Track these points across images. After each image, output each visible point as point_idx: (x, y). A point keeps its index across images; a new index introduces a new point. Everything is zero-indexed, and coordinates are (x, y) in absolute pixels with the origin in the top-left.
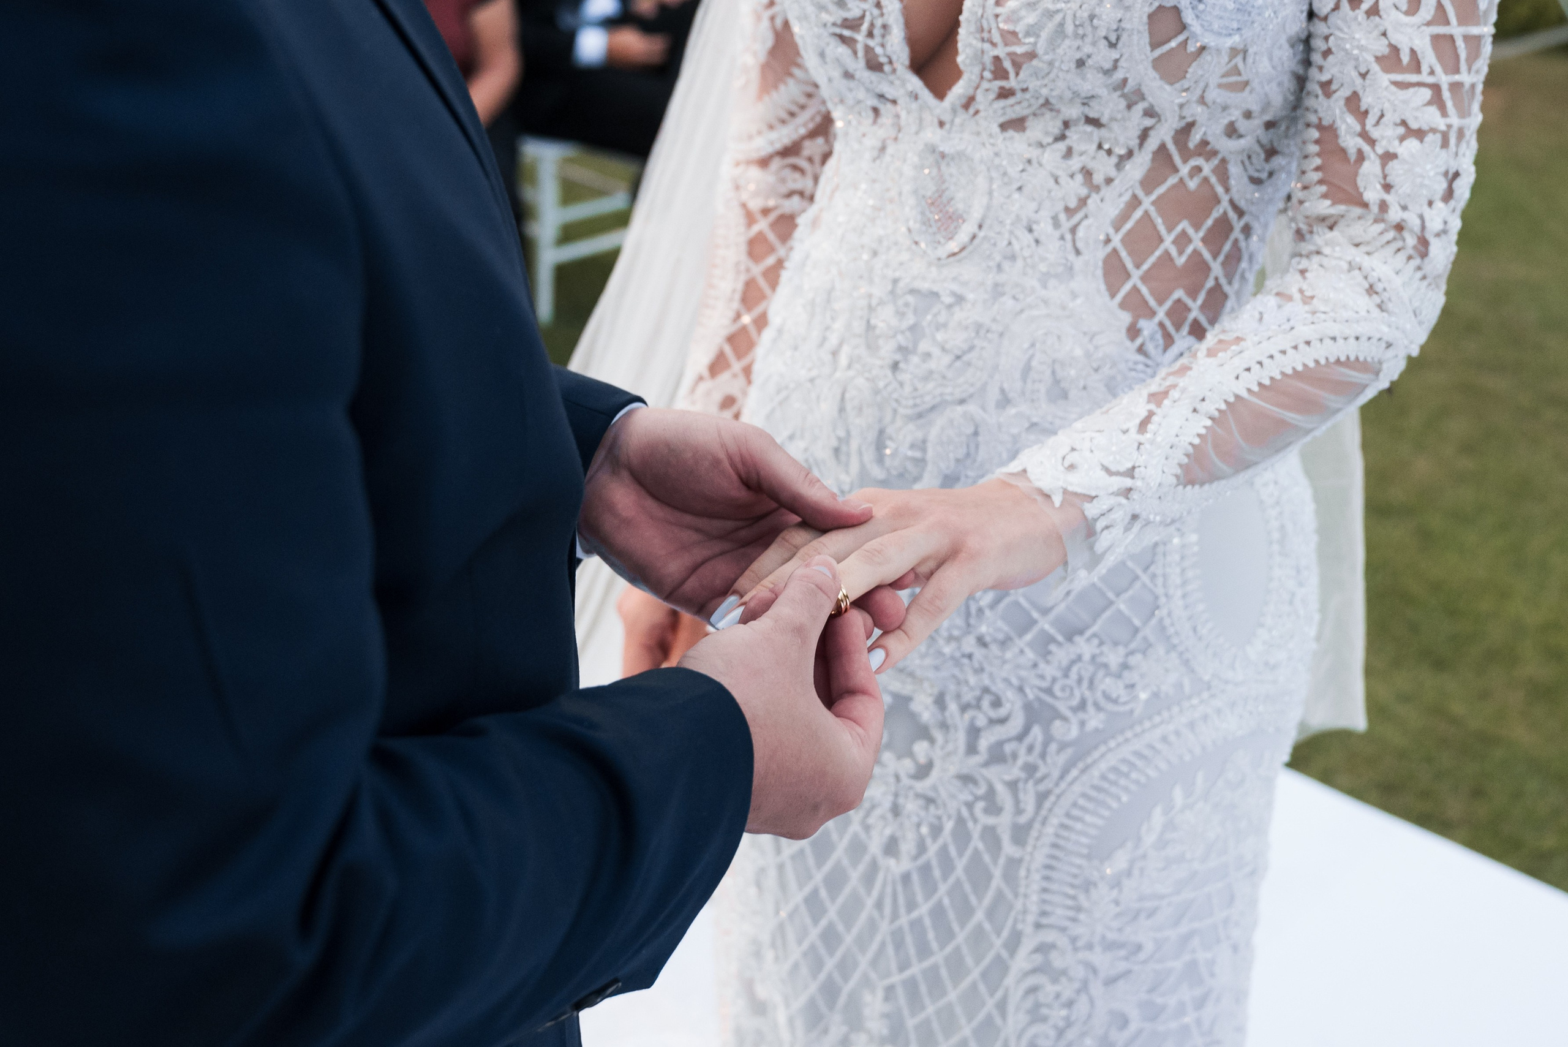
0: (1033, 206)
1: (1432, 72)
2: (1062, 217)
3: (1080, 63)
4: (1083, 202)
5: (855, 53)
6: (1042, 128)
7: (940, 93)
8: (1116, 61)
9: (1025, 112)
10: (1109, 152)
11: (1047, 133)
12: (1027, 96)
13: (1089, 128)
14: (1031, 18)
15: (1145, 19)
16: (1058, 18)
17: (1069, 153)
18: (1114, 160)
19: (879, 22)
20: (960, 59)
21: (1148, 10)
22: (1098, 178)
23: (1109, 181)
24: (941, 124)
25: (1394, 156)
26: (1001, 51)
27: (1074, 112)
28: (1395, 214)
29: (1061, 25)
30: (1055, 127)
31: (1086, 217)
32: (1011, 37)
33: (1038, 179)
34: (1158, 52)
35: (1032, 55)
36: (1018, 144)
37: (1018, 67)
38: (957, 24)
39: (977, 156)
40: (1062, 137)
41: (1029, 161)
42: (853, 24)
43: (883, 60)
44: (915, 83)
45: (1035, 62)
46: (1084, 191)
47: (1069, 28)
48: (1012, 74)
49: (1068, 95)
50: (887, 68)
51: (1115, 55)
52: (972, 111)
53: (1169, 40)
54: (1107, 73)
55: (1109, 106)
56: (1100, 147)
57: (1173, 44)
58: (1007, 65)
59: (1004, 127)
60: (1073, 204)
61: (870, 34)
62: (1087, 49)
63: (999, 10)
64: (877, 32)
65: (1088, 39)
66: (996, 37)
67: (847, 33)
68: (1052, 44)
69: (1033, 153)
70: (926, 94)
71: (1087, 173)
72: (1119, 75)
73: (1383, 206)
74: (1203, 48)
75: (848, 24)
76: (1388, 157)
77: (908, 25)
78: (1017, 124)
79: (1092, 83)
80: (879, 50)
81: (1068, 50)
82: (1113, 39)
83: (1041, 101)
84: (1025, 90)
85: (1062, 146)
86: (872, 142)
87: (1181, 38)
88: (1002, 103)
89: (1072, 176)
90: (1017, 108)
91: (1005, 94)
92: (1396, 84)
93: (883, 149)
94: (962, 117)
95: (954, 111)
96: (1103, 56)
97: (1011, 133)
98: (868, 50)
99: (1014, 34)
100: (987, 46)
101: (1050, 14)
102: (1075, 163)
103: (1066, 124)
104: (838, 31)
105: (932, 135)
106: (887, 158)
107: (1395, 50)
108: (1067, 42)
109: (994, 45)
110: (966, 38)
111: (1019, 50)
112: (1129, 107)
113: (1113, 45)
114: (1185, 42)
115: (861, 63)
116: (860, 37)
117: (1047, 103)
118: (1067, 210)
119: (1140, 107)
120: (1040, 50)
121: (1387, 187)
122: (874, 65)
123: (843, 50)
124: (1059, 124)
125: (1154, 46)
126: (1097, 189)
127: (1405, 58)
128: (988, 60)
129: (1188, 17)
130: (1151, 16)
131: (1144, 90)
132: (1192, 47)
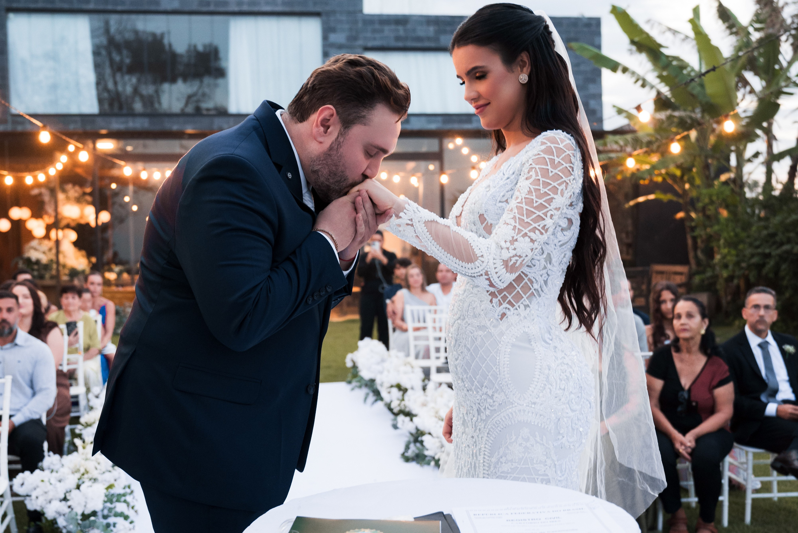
21: (478, 215)
57: (485, 223)
74: (491, 224)
113: (475, 225)
114: (487, 223)
129: (485, 216)
132: (489, 224)
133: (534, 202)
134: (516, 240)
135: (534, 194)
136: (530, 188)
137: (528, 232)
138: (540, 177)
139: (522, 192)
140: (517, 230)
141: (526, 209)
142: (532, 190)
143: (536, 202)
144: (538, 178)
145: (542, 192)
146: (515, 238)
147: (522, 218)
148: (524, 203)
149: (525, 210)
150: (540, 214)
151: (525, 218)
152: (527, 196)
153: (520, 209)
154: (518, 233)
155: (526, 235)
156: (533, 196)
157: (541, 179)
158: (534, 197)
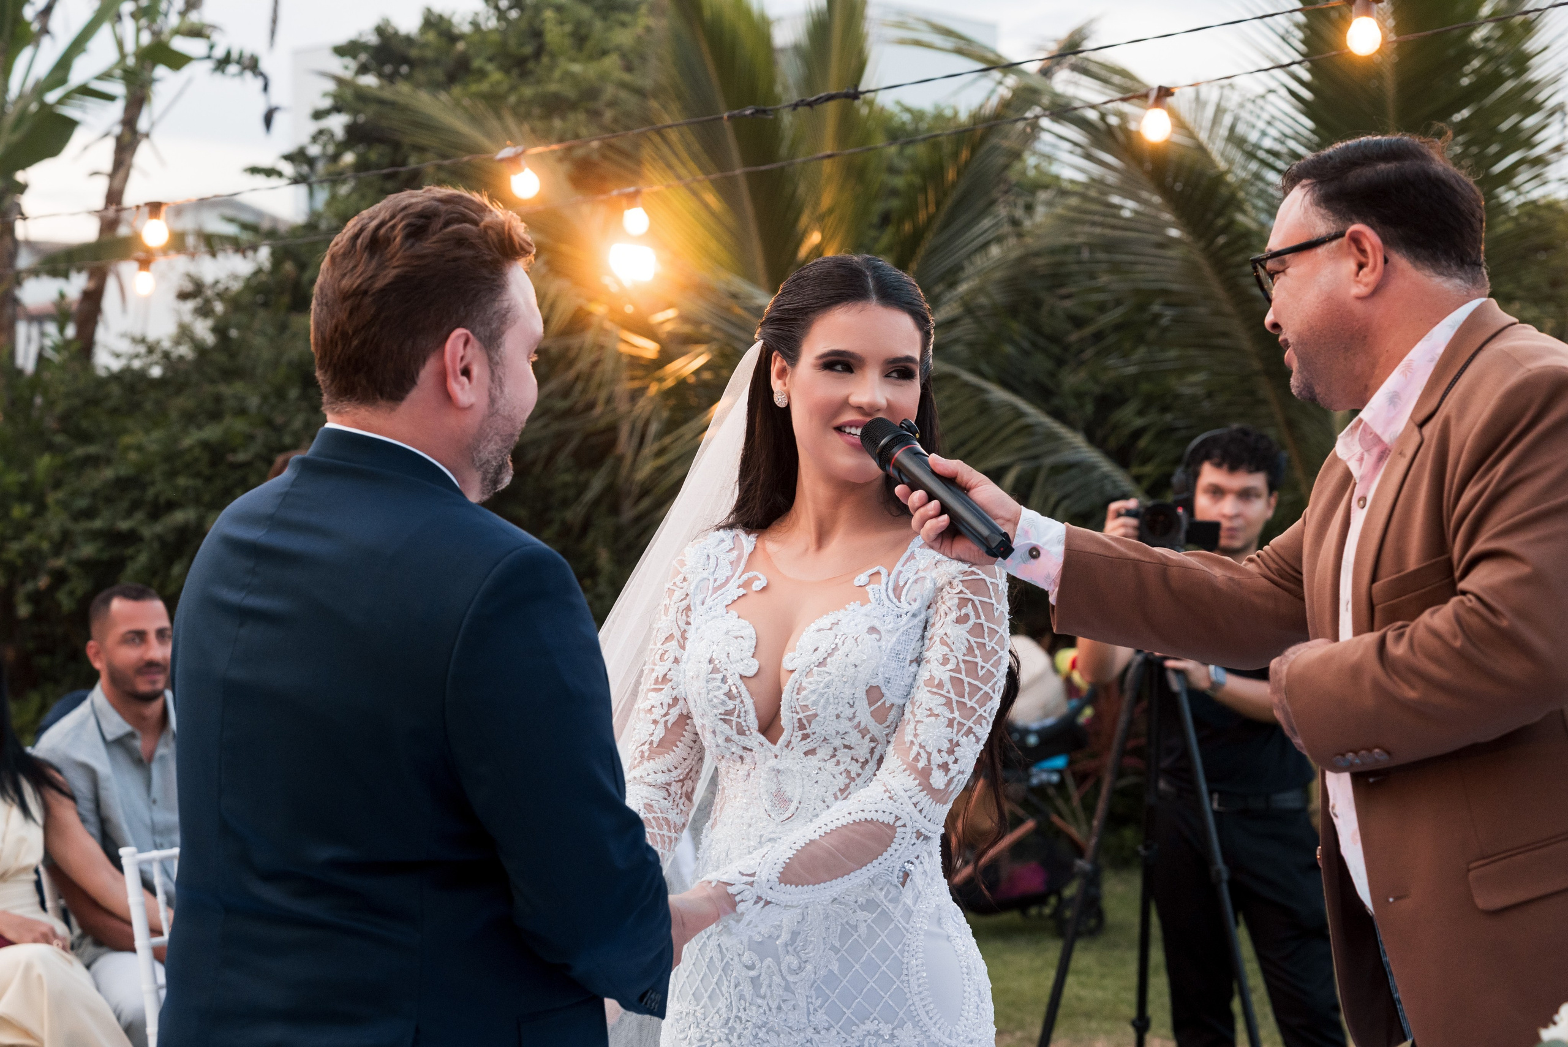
0: (824, 789)
1: (948, 692)
2: (839, 794)
3: (838, 716)
4: (847, 786)
5: (731, 727)
6: (824, 752)
7: (774, 742)
8: (854, 713)
9: (815, 745)
10: (857, 761)
11: (827, 755)
12: (815, 736)
13: (846, 750)
14: (814, 698)
15: (865, 693)
16: (826, 695)
17: (838, 763)
18: (860, 764)
19: (743, 710)
20: (782, 723)
21: (865, 688)
22: (853, 775)
23: (859, 775)
24: (776, 756)
26: (801, 715)
27: (838, 742)
29: (828, 699)
30: (830, 752)
31: (850, 793)
32: (805, 708)
33: (824, 777)
34: (873, 708)
35: (816, 715)
36: (813, 761)
37: (810, 723)
38: (780, 706)
39: (795, 769)
40: (834, 756)
41: (820, 769)
42: (729, 713)
43: (745, 728)
44: (762, 738)
45: (817, 718)
46: (847, 781)
47: (831, 700)
48: (807, 727)
49: (834, 733)
50: (747, 733)
51: (853, 710)
52: (790, 748)
53: (877, 702)
54: (850, 720)
55: (854, 738)
56: (852, 759)
57: (879, 704)
58: (805, 722)
59: (806, 754)
60: (842, 788)
61: (739, 716)
62: (840, 709)
63: (798, 697)
64: (742, 714)
65: (840, 704)
66: (799, 709)
67: (727, 717)
68: (825, 708)
69: (822, 764)
70: (767, 743)
71: (848, 772)
72: (856, 720)
74: (893, 705)
75: (727, 713)
77: (757, 710)
78: (811, 752)
79: (845, 725)
80: (743, 724)
81: (832, 710)
82: (852, 703)
83: (822, 739)
84: (813, 733)
85: (834, 760)
86: (742, 773)
87: (882, 701)
88: (804, 742)
89: (841, 774)
90: (811, 743)
91: (805, 737)
93: (749, 775)
94: (786, 751)
95: (782, 749)
96: (849, 712)
97: (810, 756)
98: (738, 723)
99: (806, 706)
100: (794, 714)
101: (822, 695)
102: (842, 767)
103: (835, 749)
104: (723, 717)
105: (772, 762)
106: (751, 778)
108: (831, 707)
109: (798, 713)
110: (785, 712)
111: (809, 713)
112: (863, 737)
113: (852, 706)
114: (884, 703)
115: (735, 732)
116: (734, 718)
117: (825, 739)
118: (840, 790)
119: (868, 737)
120: (819, 713)
122: (741, 732)
123: (726, 726)
124: (832, 749)
125: (870, 704)
126: (853, 779)
128: (795, 721)
129: (884, 690)
130: (867, 691)
131: (869, 728)
132: (887, 705)
133: (979, 668)
134: (958, 744)
135: (977, 652)
136: (968, 641)
137: (972, 725)
138: (983, 620)
139: (953, 647)
140: (955, 726)
141: (969, 683)
142: (975, 645)
143: (982, 667)
144: (979, 621)
145: (988, 649)
146: (954, 742)
147: (963, 700)
148: (963, 673)
149: (966, 685)
150: (986, 689)
151: (966, 700)
152: (966, 658)
153: (957, 682)
154: (958, 732)
155: (970, 731)
156: (975, 656)
157: (986, 624)
158: (979, 660)
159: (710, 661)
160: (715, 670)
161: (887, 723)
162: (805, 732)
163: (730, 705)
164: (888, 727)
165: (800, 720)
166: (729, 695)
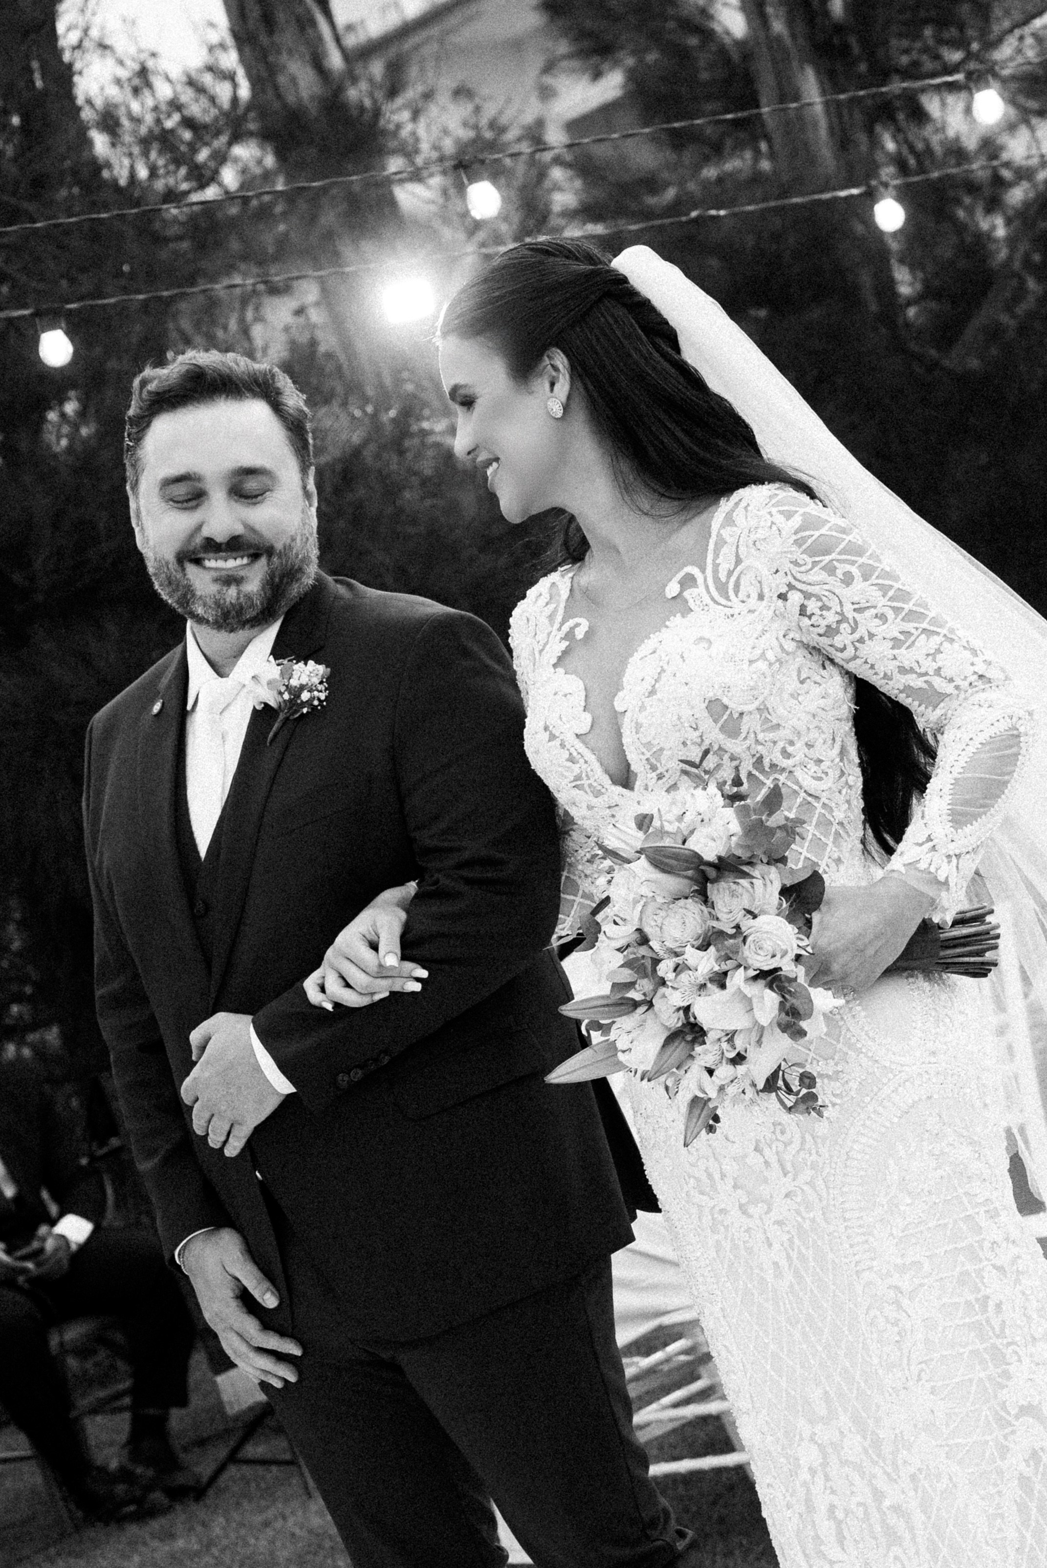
5: (587, 791)
7: (633, 789)
8: (701, 736)
9: (674, 781)
12: (670, 773)
15: (705, 711)
19: (589, 769)
20: (634, 768)
21: (704, 706)
25: (940, 668)
26: (648, 755)
28: (964, 684)
34: (721, 724)
35: (662, 750)
38: (624, 751)
42: (578, 778)
43: (599, 788)
44: (620, 789)
47: (671, 728)
48: (659, 765)
50: (603, 790)
51: (698, 732)
53: (722, 716)
57: (726, 717)
58: (653, 761)
61: (589, 778)
62: (685, 735)
64: (591, 774)
65: (683, 730)
66: (643, 749)
67: (578, 783)
68: (667, 739)
70: (627, 792)
72: (706, 743)
73: (957, 687)
74: (741, 713)
76: (938, 671)
78: (674, 788)
80: (596, 783)
81: (675, 740)
82: (695, 726)
83: (680, 770)
84: (668, 769)
87: (728, 713)
88: (660, 782)
90: (670, 780)
91: (661, 776)
92: (908, 648)
94: (647, 793)
95: (642, 792)
96: (695, 736)
97: (674, 793)
98: (591, 785)
100: (641, 756)
107: (894, 639)
108: (673, 736)
109: (643, 753)
111: (654, 750)
112: (722, 758)
114: (731, 714)
115: (591, 794)
116: (585, 782)
119: (727, 756)
121: (951, 680)
123: (581, 793)
125: (716, 722)
127: (902, 637)
128: (645, 762)
129: (726, 702)
130: (707, 708)
131: (724, 746)
132: (736, 716)
159: (546, 728)
160: (552, 737)
161: (743, 735)
162: (658, 772)
163: (576, 769)
164: (745, 738)
165: (647, 759)
166: (571, 759)
